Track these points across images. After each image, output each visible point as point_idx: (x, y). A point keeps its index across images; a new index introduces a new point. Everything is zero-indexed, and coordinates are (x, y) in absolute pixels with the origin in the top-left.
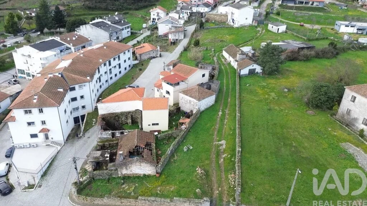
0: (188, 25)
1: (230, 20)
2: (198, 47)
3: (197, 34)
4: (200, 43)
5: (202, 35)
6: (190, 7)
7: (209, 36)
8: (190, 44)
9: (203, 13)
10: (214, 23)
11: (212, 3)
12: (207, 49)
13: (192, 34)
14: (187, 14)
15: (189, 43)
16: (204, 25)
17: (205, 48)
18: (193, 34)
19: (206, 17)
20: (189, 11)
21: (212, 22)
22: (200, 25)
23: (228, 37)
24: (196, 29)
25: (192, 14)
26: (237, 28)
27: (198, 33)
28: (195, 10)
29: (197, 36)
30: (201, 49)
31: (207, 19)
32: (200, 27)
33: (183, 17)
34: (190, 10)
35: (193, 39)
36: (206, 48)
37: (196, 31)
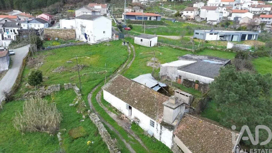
0: (18, 46)
1: (80, 36)
2: (42, 86)
3: (34, 58)
4: (43, 77)
5: (44, 59)
6: (17, 24)
7: (58, 61)
8: (22, 81)
9: (38, 30)
10: (58, 41)
11: (49, 20)
12: (62, 88)
13: (23, 60)
14: (14, 33)
15: (20, 79)
16: (44, 45)
17: (59, 88)
18: (26, 59)
19: (45, 33)
20: (18, 29)
21: (55, 40)
22: (37, 44)
23: (89, 59)
24: (31, 50)
25: (21, 32)
26: (94, 44)
27: (36, 57)
28: (25, 26)
29: (35, 63)
30: (49, 91)
31: (46, 37)
32: (38, 48)
33: (8, 37)
34: (17, 27)
35: (26, 68)
36: (60, 86)
37: (30, 54)
